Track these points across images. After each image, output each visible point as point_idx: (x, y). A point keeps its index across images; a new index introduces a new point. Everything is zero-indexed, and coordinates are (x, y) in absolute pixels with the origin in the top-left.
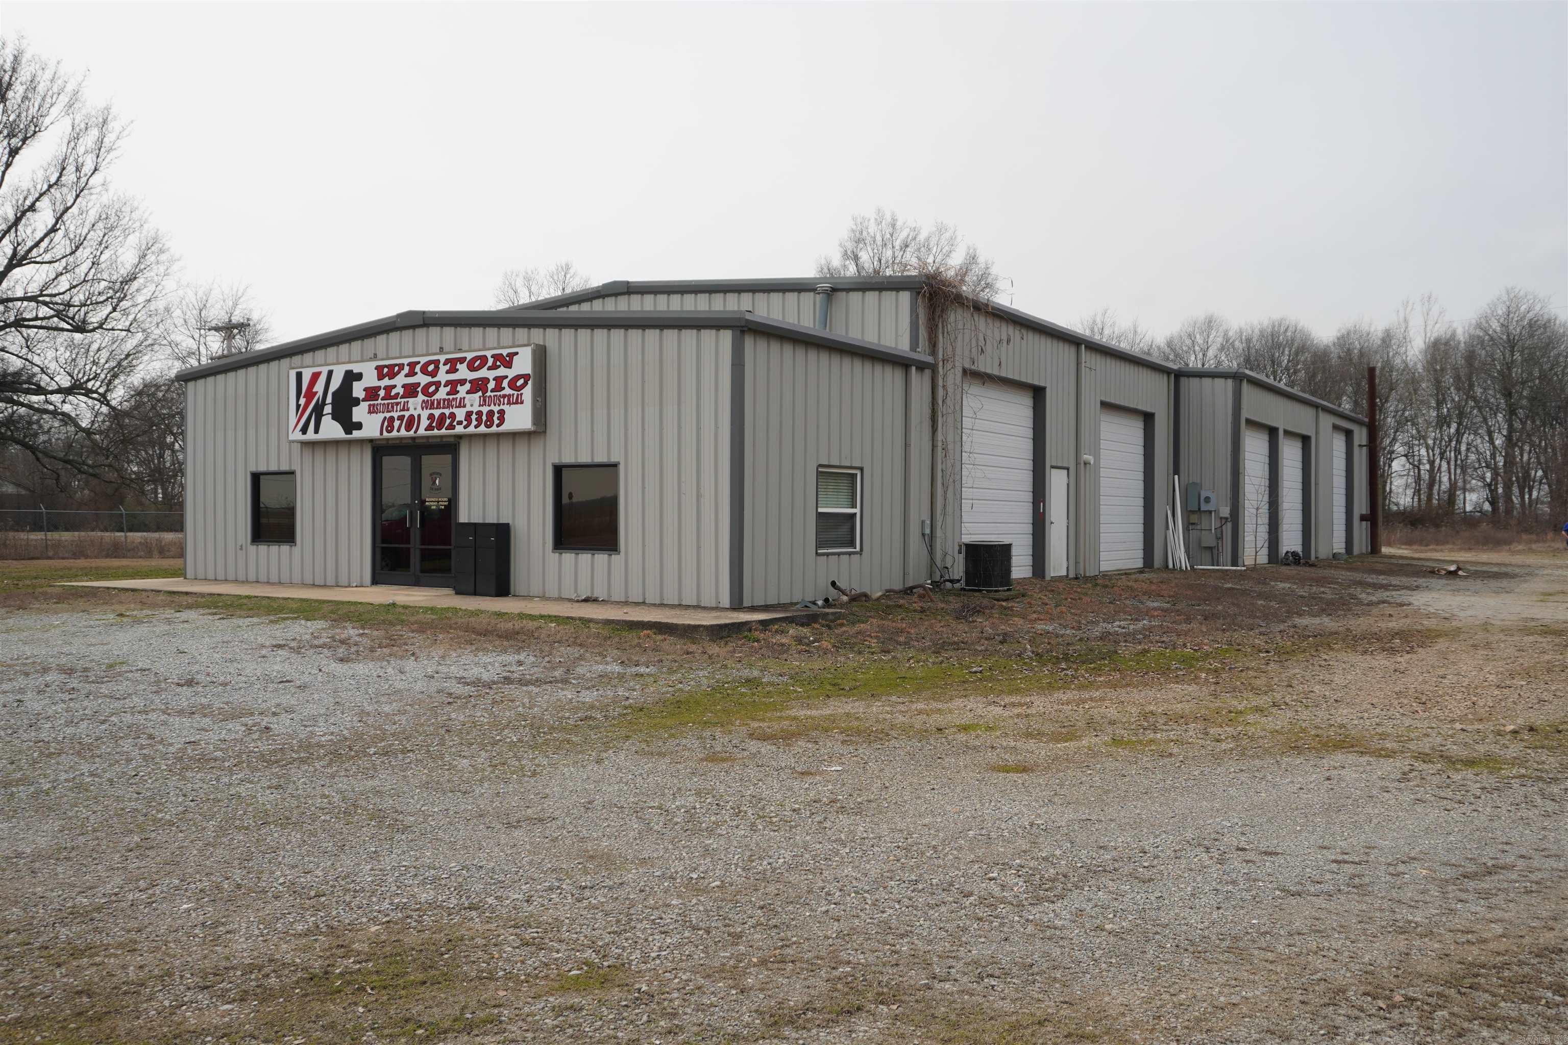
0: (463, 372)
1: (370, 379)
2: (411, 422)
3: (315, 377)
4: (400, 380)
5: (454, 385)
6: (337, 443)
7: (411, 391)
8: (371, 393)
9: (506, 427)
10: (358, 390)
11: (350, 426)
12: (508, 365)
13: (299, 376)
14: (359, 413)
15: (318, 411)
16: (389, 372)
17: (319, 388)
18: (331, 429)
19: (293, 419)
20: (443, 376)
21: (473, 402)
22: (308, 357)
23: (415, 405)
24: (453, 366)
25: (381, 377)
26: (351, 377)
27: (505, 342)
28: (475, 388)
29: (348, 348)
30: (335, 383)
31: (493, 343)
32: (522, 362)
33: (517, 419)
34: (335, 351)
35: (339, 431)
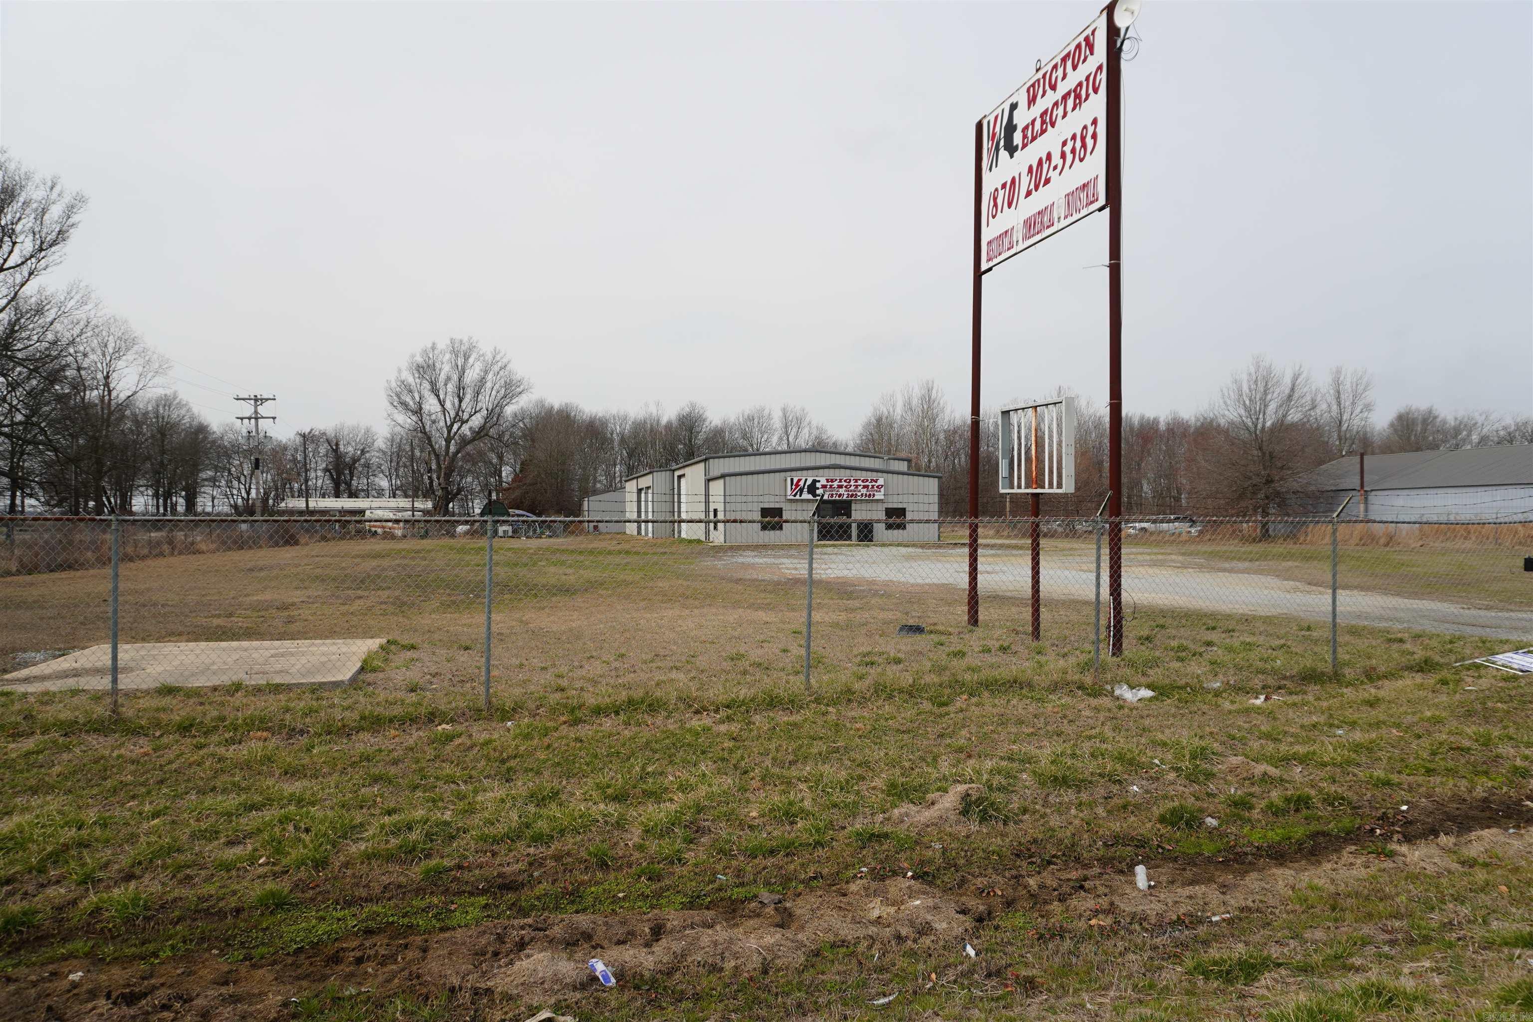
0: (860, 483)
1: (823, 481)
2: (840, 495)
3: (799, 480)
4: (836, 484)
5: (857, 486)
6: (808, 501)
7: (840, 487)
8: (824, 487)
9: (876, 498)
10: (818, 485)
11: (815, 495)
12: (876, 482)
13: (792, 480)
14: (818, 492)
15: (801, 491)
16: (832, 481)
17: (802, 483)
18: (806, 496)
19: (789, 492)
20: (852, 483)
21: (864, 491)
22: (794, 473)
23: (842, 491)
24: (856, 481)
25: (828, 481)
26: (815, 482)
27: (874, 475)
28: (864, 487)
29: (810, 472)
30: (808, 483)
31: (870, 476)
32: (881, 482)
33: (879, 496)
34: (805, 472)
35: (810, 497)
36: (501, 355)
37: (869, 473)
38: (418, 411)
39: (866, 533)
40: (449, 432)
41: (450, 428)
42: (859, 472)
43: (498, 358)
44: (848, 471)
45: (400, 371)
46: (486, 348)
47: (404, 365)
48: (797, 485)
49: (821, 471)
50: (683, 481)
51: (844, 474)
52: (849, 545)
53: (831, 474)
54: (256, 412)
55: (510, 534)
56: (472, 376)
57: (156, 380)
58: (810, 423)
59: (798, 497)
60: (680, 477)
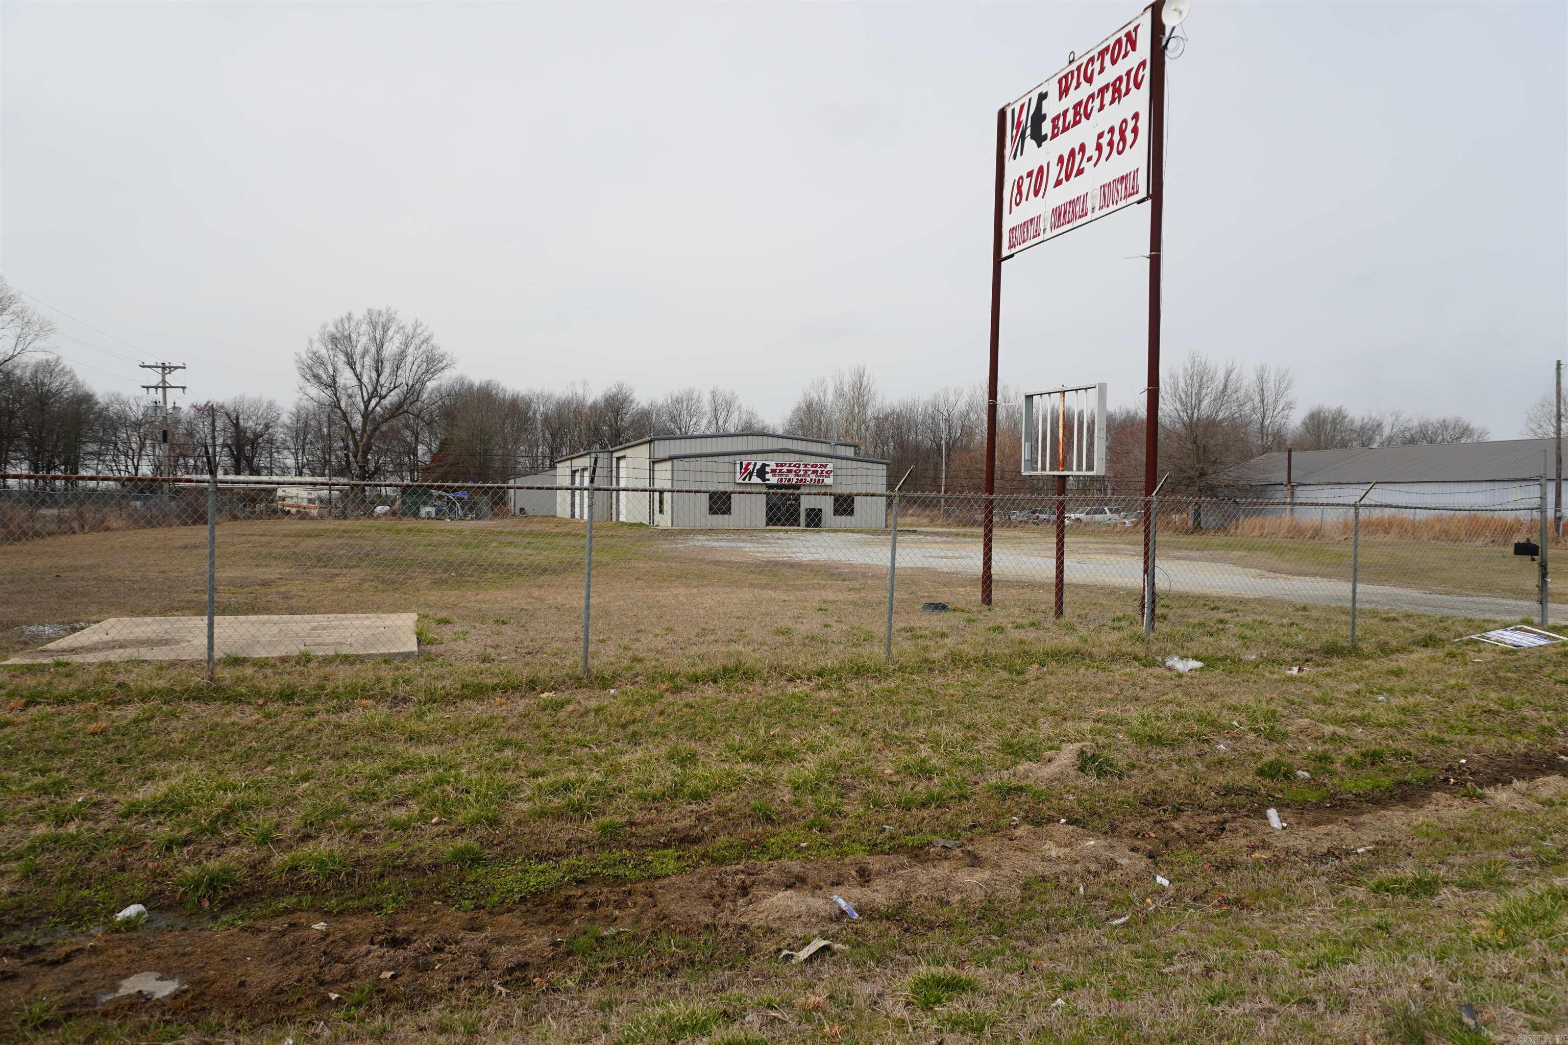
0: (809, 468)
1: (773, 465)
2: (789, 480)
3: (749, 464)
4: (785, 469)
5: (806, 471)
6: (758, 485)
7: (789, 471)
8: (773, 471)
9: (825, 483)
10: (768, 469)
11: (764, 479)
12: (825, 467)
13: (741, 464)
14: (767, 476)
15: (751, 474)
16: (782, 465)
17: (751, 467)
18: (755, 479)
19: (738, 475)
20: (802, 468)
21: (813, 476)
22: (743, 457)
23: (791, 476)
24: (806, 466)
25: (777, 465)
26: (764, 466)
27: (823, 461)
28: (814, 472)
29: (760, 456)
30: (758, 467)
31: (819, 461)
32: (830, 467)
33: (828, 481)
34: (754, 456)
35: (759, 481)
36: (423, 327)
37: (819, 458)
38: (332, 385)
39: (814, 519)
40: (366, 407)
41: (367, 404)
42: (808, 457)
43: (419, 330)
44: (798, 456)
45: (311, 341)
46: (406, 318)
47: (316, 337)
48: (746, 469)
49: (771, 455)
50: (623, 463)
51: (793, 459)
52: (797, 531)
53: (780, 458)
54: (164, 381)
55: (433, 515)
56: (391, 349)
57: (36, 344)
58: (739, 407)
59: (747, 481)
60: (618, 459)
